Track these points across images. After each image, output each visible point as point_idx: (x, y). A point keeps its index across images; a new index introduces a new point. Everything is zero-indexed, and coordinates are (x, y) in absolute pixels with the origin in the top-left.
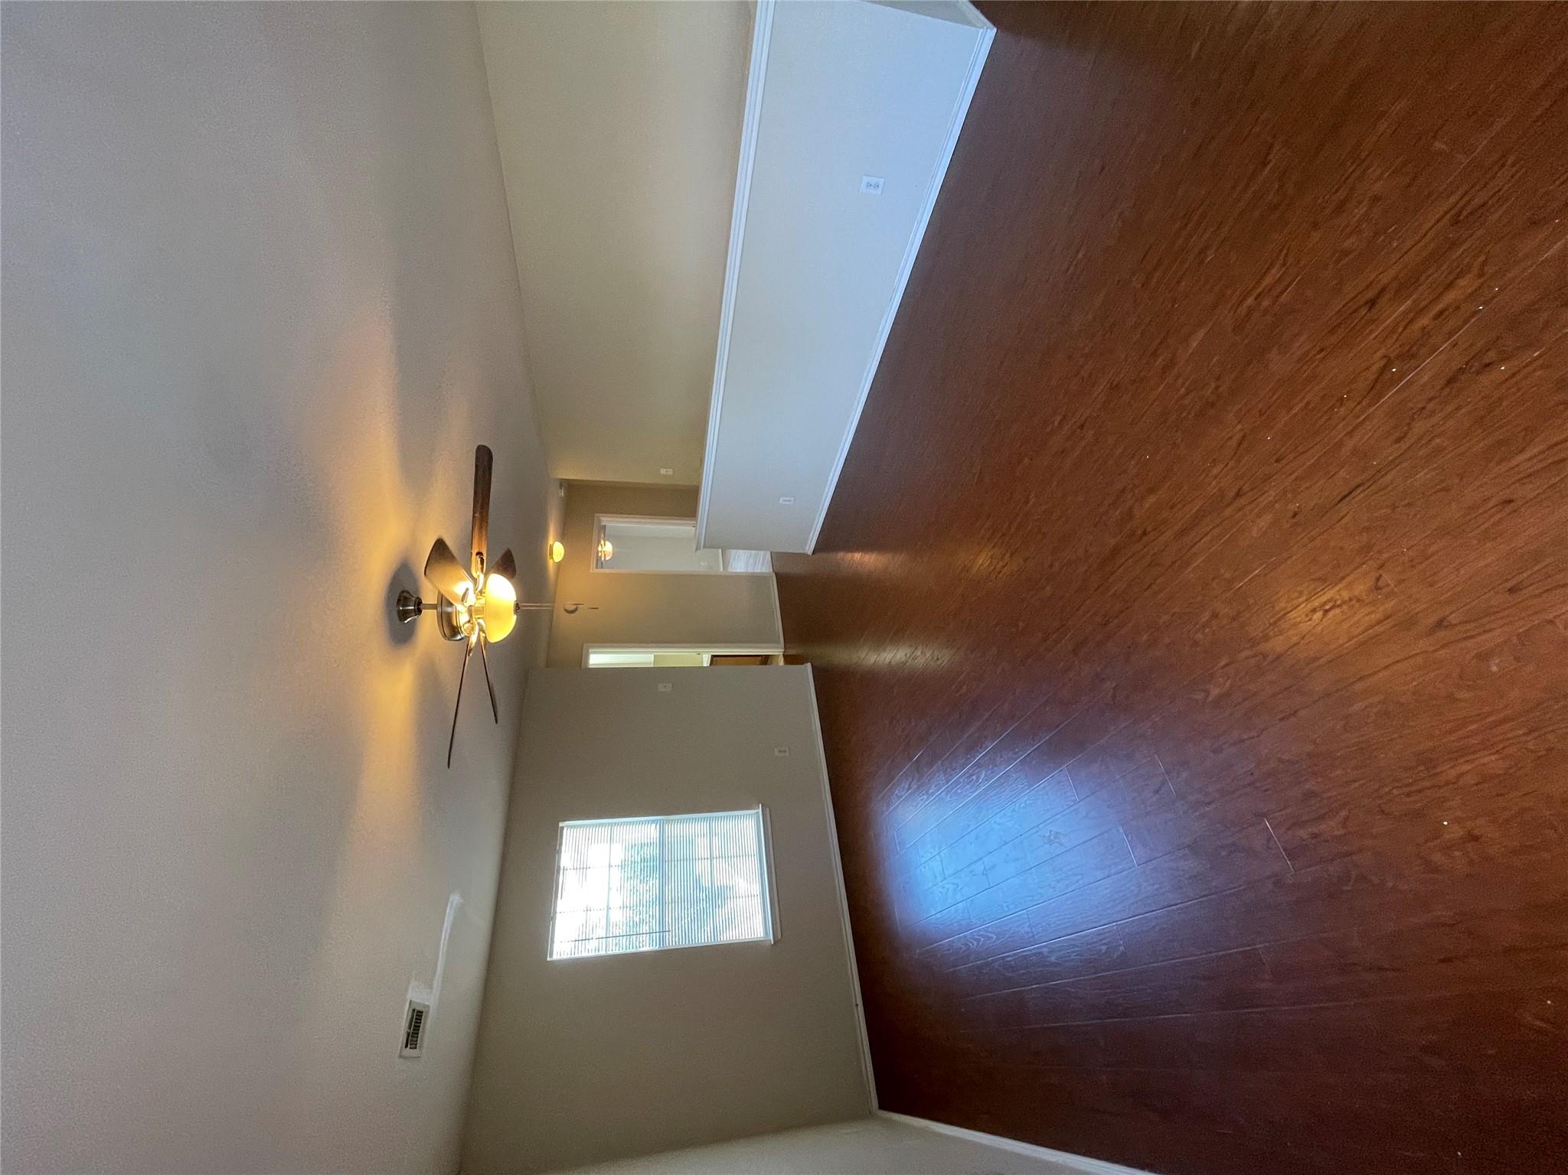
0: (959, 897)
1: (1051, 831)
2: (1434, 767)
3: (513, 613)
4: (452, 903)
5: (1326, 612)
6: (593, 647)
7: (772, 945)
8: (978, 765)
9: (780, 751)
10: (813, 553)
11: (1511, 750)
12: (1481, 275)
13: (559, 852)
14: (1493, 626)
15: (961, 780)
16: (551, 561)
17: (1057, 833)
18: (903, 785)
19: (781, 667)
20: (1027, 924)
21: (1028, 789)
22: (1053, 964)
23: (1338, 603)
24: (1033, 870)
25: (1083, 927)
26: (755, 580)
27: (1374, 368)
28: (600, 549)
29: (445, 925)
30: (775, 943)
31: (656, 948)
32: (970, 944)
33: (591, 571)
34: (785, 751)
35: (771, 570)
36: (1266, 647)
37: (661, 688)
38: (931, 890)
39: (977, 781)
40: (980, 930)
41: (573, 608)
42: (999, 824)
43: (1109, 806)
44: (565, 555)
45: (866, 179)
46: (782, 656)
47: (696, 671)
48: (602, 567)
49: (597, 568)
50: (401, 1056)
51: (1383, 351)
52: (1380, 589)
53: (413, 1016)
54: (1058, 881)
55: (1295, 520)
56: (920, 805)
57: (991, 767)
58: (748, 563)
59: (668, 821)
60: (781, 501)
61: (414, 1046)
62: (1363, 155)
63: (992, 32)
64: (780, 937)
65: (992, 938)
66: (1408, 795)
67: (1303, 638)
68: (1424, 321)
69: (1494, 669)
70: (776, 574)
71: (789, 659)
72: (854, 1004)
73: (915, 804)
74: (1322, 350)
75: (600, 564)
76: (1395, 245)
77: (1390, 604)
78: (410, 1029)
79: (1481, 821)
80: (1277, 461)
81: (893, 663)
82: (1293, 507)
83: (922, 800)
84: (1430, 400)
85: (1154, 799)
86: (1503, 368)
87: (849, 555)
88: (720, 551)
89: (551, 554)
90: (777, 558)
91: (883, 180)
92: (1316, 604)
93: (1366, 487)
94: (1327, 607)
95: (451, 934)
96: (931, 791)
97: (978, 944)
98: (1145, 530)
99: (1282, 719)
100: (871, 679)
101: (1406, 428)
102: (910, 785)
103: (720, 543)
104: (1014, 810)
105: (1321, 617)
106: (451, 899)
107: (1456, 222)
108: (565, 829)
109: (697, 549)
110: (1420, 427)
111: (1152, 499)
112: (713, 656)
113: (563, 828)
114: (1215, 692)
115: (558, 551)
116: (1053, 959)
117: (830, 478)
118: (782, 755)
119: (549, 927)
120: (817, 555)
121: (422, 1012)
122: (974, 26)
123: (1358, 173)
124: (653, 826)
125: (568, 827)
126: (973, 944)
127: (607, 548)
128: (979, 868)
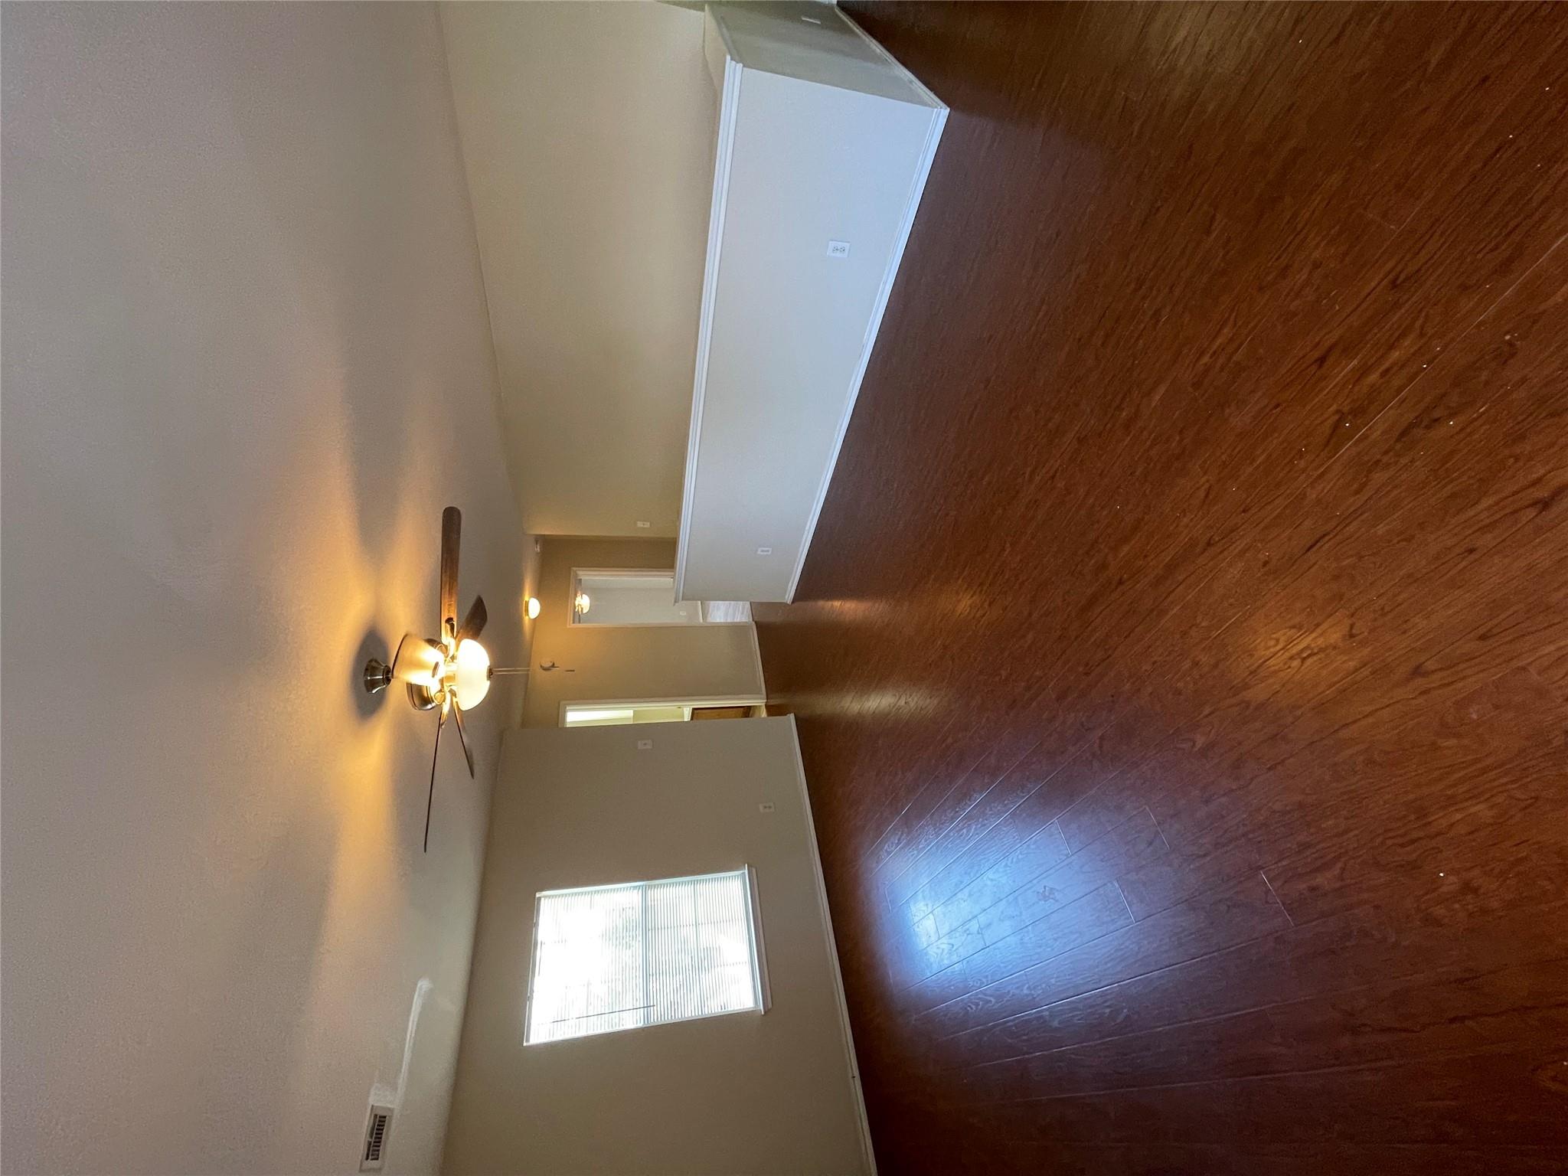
0: (955, 958)
1: (1045, 887)
2: (1425, 816)
3: (486, 678)
4: (421, 989)
5: (1304, 659)
6: (569, 705)
7: (763, 1016)
8: (968, 817)
9: (765, 807)
10: (793, 602)
11: (1500, 799)
12: (1422, 335)
13: (536, 925)
14: (1469, 672)
15: (952, 834)
16: (527, 617)
17: (1051, 889)
18: (892, 839)
19: (764, 718)
20: (1027, 986)
21: (1020, 842)
22: (1057, 1029)
23: (1316, 651)
24: (1030, 928)
25: (1086, 988)
26: (735, 630)
27: (1330, 422)
28: (577, 603)
29: (412, 1015)
30: (765, 1012)
31: (640, 1025)
32: (969, 1008)
33: (568, 627)
34: (770, 807)
35: (751, 620)
36: (1248, 695)
37: (640, 745)
38: (925, 951)
39: (967, 835)
40: (977, 994)
41: (548, 665)
42: (992, 880)
43: (1102, 861)
44: (541, 609)
45: (832, 244)
46: (764, 707)
47: (678, 726)
48: (579, 622)
49: (574, 623)
50: (361, 1171)
51: (1334, 408)
52: (1354, 637)
53: (374, 1124)
54: (1055, 940)
55: (1266, 569)
56: (910, 860)
57: (981, 820)
58: (727, 613)
59: (650, 887)
60: (759, 552)
61: (375, 1157)
62: (1299, 227)
63: (945, 111)
64: (770, 1006)
65: (990, 1001)
66: (1402, 846)
67: (1283, 686)
68: (1373, 377)
69: (1474, 716)
70: (756, 622)
71: (773, 710)
72: (850, 1075)
73: (905, 859)
74: (1277, 406)
75: (578, 617)
76: (1337, 308)
77: (1366, 651)
78: (371, 1137)
79: (1476, 872)
80: (1244, 511)
81: (876, 712)
82: (1263, 556)
83: (912, 855)
84: (1386, 453)
85: (1149, 850)
86: (1451, 423)
87: (829, 603)
88: (700, 602)
89: (527, 611)
90: (756, 608)
91: (848, 244)
92: (1294, 651)
93: (1331, 536)
94: (1305, 655)
95: (418, 1024)
96: (921, 846)
97: (977, 1009)
98: (1121, 579)
99: (1270, 769)
100: (854, 729)
101: (1364, 480)
102: (899, 840)
103: (698, 594)
104: (1006, 865)
105: (1300, 663)
106: (419, 985)
107: (1394, 284)
108: (543, 899)
109: (675, 602)
110: (1379, 477)
111: (1126, 549)
112: (694, 709)
113: (540, 898)
114: (1200, 741)
115: (534, 608)
116: (1055, 1024)
117: (807, 528)
118: (767, 810)
119: (526, 1008)
120: (796, 604)
121: (385, 1117)
122: (929, 106)
123: (1297, 241)
124: (636, 891)
125: (545, 897)
126: (972, 1009)
127: (583, 602)
128: (974, 926)
